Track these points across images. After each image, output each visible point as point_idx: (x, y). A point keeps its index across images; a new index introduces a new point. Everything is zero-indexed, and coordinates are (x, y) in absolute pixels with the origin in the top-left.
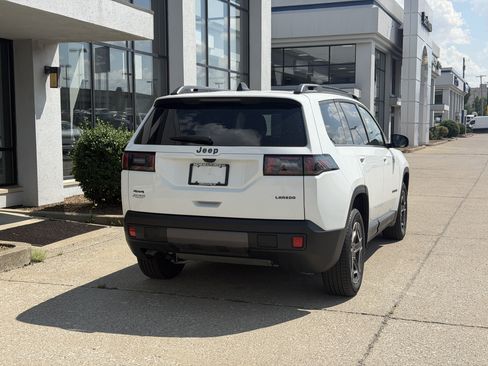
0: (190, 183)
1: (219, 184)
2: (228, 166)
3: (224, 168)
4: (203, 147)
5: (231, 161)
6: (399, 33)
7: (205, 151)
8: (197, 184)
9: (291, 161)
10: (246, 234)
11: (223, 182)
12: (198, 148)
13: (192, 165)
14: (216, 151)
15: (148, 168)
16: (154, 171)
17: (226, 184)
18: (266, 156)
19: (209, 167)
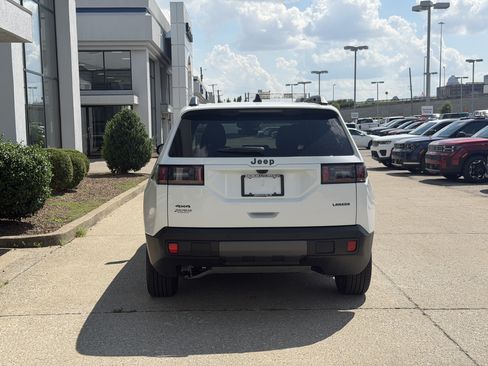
0: (243, 195)
1: (275, 195)
2: (282, 177)
3: (279, 179)
4: (258, 159)
5: (284, 171)
6: (167, 42)
7: (260, 162)
8: (251, 195)
9: (346, 170)
10: (305, 242)
11: (279, 192)
12: (252, 159)
13: (243, 177)
14: (272, 162)
15: (193, 182)
16: (203, 184)
17: (282, 194)
18: (322, 165)
19: (262, 178)
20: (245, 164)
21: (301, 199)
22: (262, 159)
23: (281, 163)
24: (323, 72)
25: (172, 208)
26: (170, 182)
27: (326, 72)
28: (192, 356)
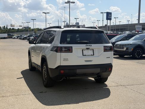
0: (83, 55)
1: (92, 55)
2: (93, 50)
3: (92, 51)
4: (87, 45)
5: (94, 48)
8: (85, 55)
11: (93, 54)
12: (86, 45)
13: (83, 50)
14: (91, 46)
15: (69, 52)
16: (72, 52)
17: (94, 55)
18: (104, 46)
19: (88, 50)
20: (84, 46)
21: (98, 56)
22: (89, 45)
23: (94, 46)
24: (34, 19)
25: (62, 60)
26: (62, 52)
27: (35, 19)
28: (81, 103)
